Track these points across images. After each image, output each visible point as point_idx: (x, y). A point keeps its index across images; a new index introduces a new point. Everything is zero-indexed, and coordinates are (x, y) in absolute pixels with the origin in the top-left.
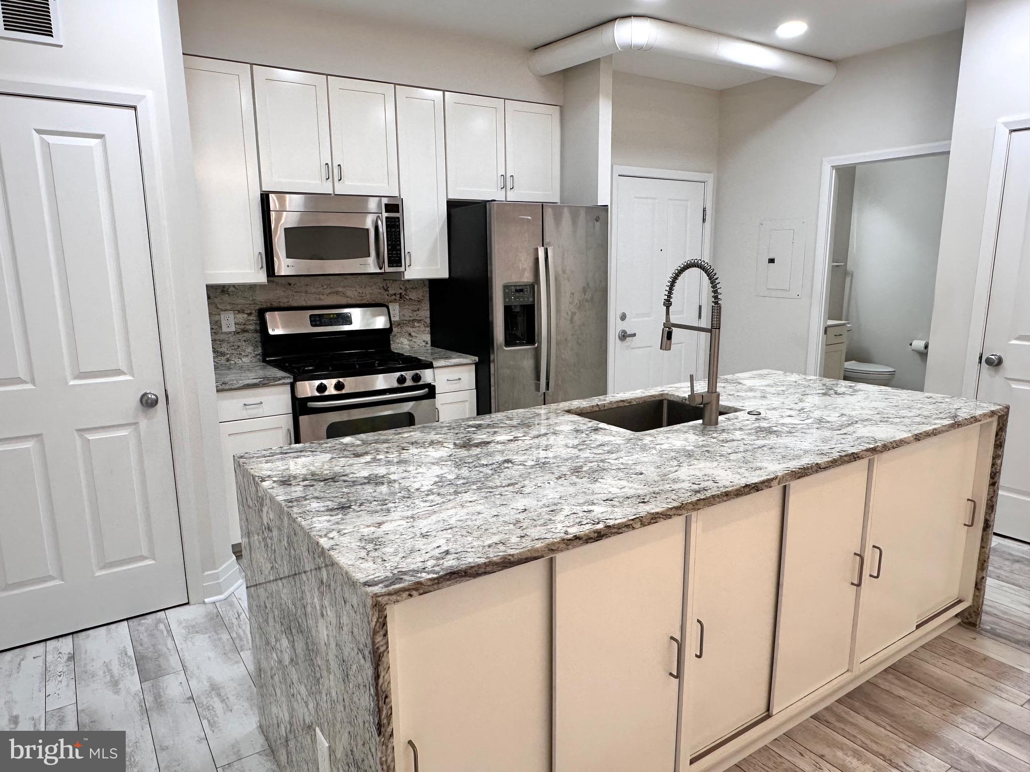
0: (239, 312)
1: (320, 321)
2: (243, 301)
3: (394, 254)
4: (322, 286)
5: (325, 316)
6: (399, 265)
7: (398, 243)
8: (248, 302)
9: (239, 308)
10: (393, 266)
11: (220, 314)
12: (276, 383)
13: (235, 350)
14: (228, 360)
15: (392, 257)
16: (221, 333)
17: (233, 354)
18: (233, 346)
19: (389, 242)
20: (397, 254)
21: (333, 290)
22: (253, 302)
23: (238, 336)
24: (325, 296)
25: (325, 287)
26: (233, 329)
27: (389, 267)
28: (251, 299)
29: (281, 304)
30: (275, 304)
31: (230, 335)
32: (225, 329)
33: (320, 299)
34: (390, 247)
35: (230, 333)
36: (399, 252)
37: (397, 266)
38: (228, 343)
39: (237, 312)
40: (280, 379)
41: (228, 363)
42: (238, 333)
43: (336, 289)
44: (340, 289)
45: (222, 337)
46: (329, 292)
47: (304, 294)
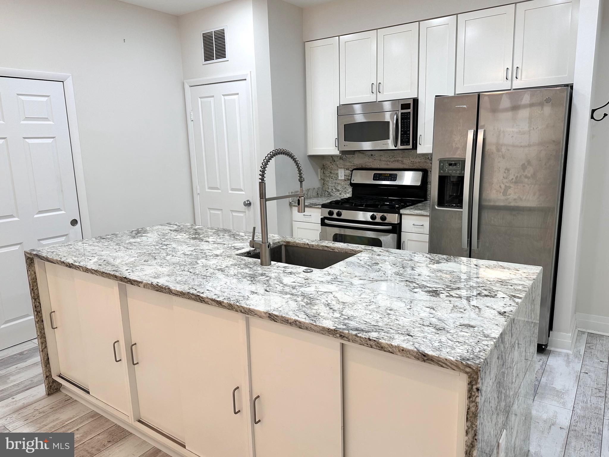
0: (347, 169)
1: (379, 177)
2: (349, 164)
3: (405, 137)
4: (390, 156)
5: (382, 175)
6: (408, 144)
7: (408, 129)
8: (351, 164)
9: (347, 167)
10: (404, 145)
11: (338, 170)
12: (315, 207)
13: (344, 189)
14: (340, 194)
15: (404, 139)
16: (338, 180)
17: (342, 191)
18: (343, 187)
19: (402, 129)
20: (407, 137)
21: (395, 159)
22: (353, 164)
23: (345, 182)
24: (391, 163)
25: (391, 157)
26: (343, 178)
27: (401, 145)
28: (353, 163)
29: (367, 166)
30: (364, 166)
31: (342, 181)
32: (340, 178)
33: (387, 165)
34: (402, 133)
35: (342, 180)
36: (408, 136)
37: (407, 145)
38: (341, 185)
39: (346, 169)
40: (317, 205)
41: (340, 196)
42: (346, 180)
43: (397, 159)
44: (400, 159)
45: (339, 182)
46: (393, 160)
47: (379, 161)
